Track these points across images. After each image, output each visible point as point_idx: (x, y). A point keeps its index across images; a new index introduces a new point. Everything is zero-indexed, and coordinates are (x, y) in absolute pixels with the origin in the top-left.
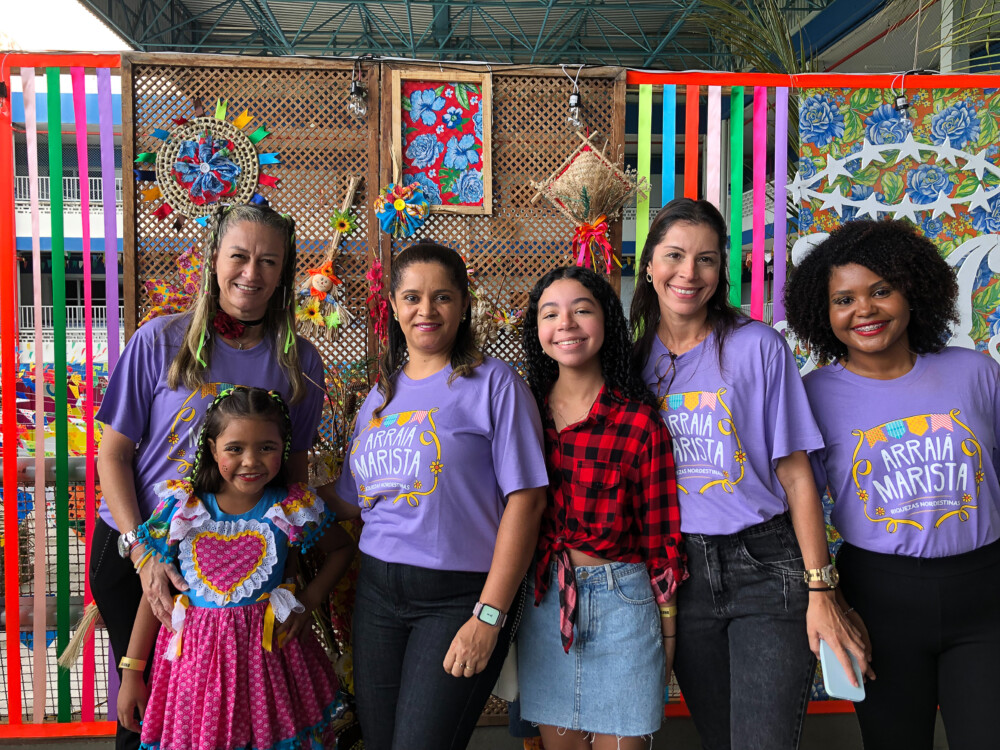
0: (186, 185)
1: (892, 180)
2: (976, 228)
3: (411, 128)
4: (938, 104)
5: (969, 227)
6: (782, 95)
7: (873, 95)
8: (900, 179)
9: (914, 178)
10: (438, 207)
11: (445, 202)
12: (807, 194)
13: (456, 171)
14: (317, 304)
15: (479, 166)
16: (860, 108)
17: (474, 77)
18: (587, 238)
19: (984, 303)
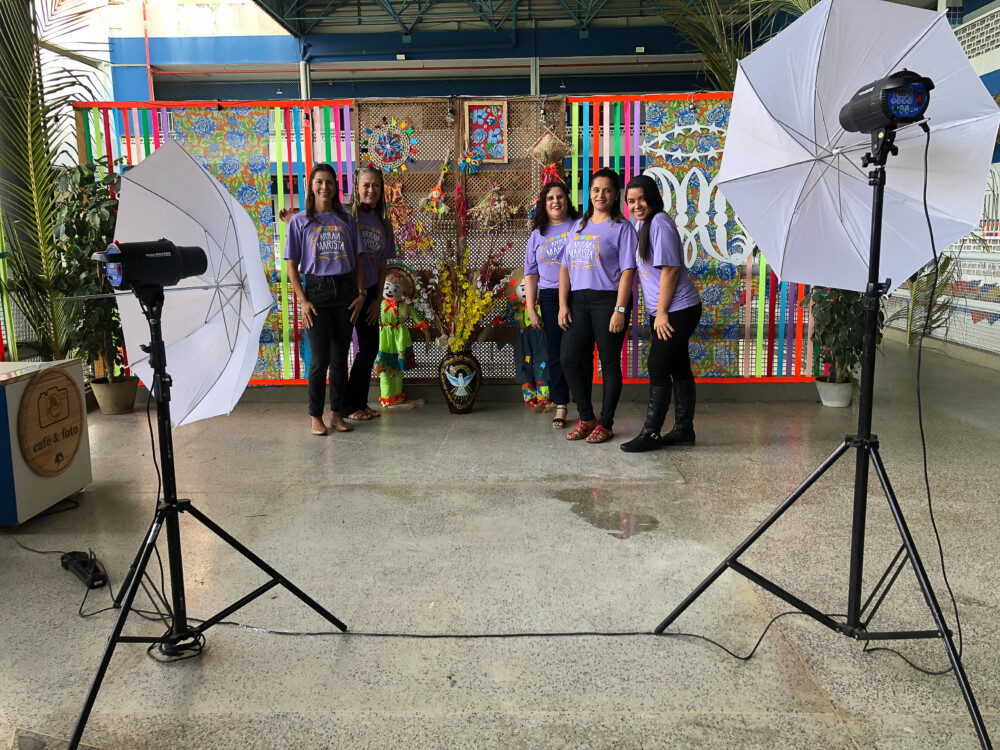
0: (380, 154)
1: (690, 142)
3: (473, 127)
4: (710, 107)
6: (637, 104)
7: (679, 103)
9: (701, 141)
10: (485, 161)
11: (488, 158)
12: (648, 149)
13: (492, 145)
14: (435, 204)
15: (502, 142)
16: (674, 109)
17: (499, 103)
18: (548, 173)
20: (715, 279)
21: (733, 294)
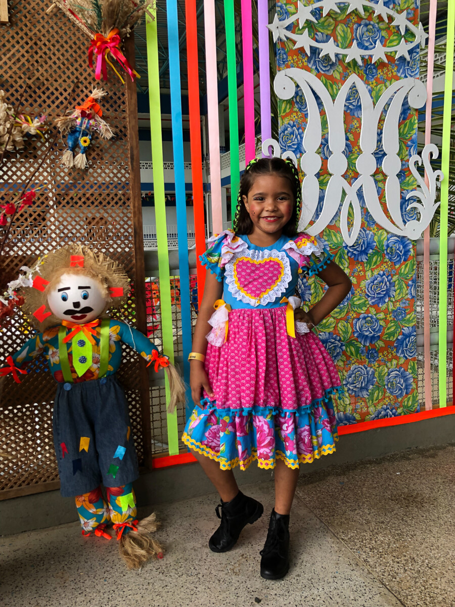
1: (343, 31)
2: (399, 75)
5: (395, 74)
8: (349, 30)
9: (358, 31)
12: (283, 33)
18: (102, 51)
19: (405, 133)
20: (382, 262)
21: (408, 286)
